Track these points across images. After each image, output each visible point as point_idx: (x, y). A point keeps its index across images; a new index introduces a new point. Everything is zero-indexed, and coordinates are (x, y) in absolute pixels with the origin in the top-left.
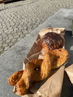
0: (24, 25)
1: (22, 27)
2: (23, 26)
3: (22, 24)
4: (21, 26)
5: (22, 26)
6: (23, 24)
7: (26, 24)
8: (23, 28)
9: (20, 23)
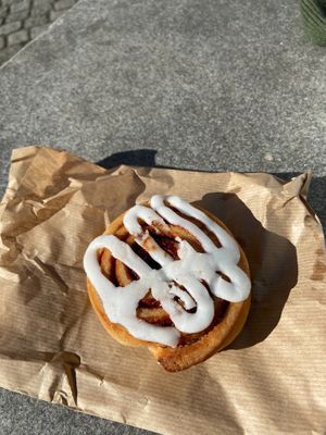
0: (31, 19)
1: (22, 28)
2: (28, 24)
3: (24, 15)
4: (18, 24)
5: (23, 23)
6: (29, 14)
7: (46, 9)
8: (29, 34)
9: (12, 7)
